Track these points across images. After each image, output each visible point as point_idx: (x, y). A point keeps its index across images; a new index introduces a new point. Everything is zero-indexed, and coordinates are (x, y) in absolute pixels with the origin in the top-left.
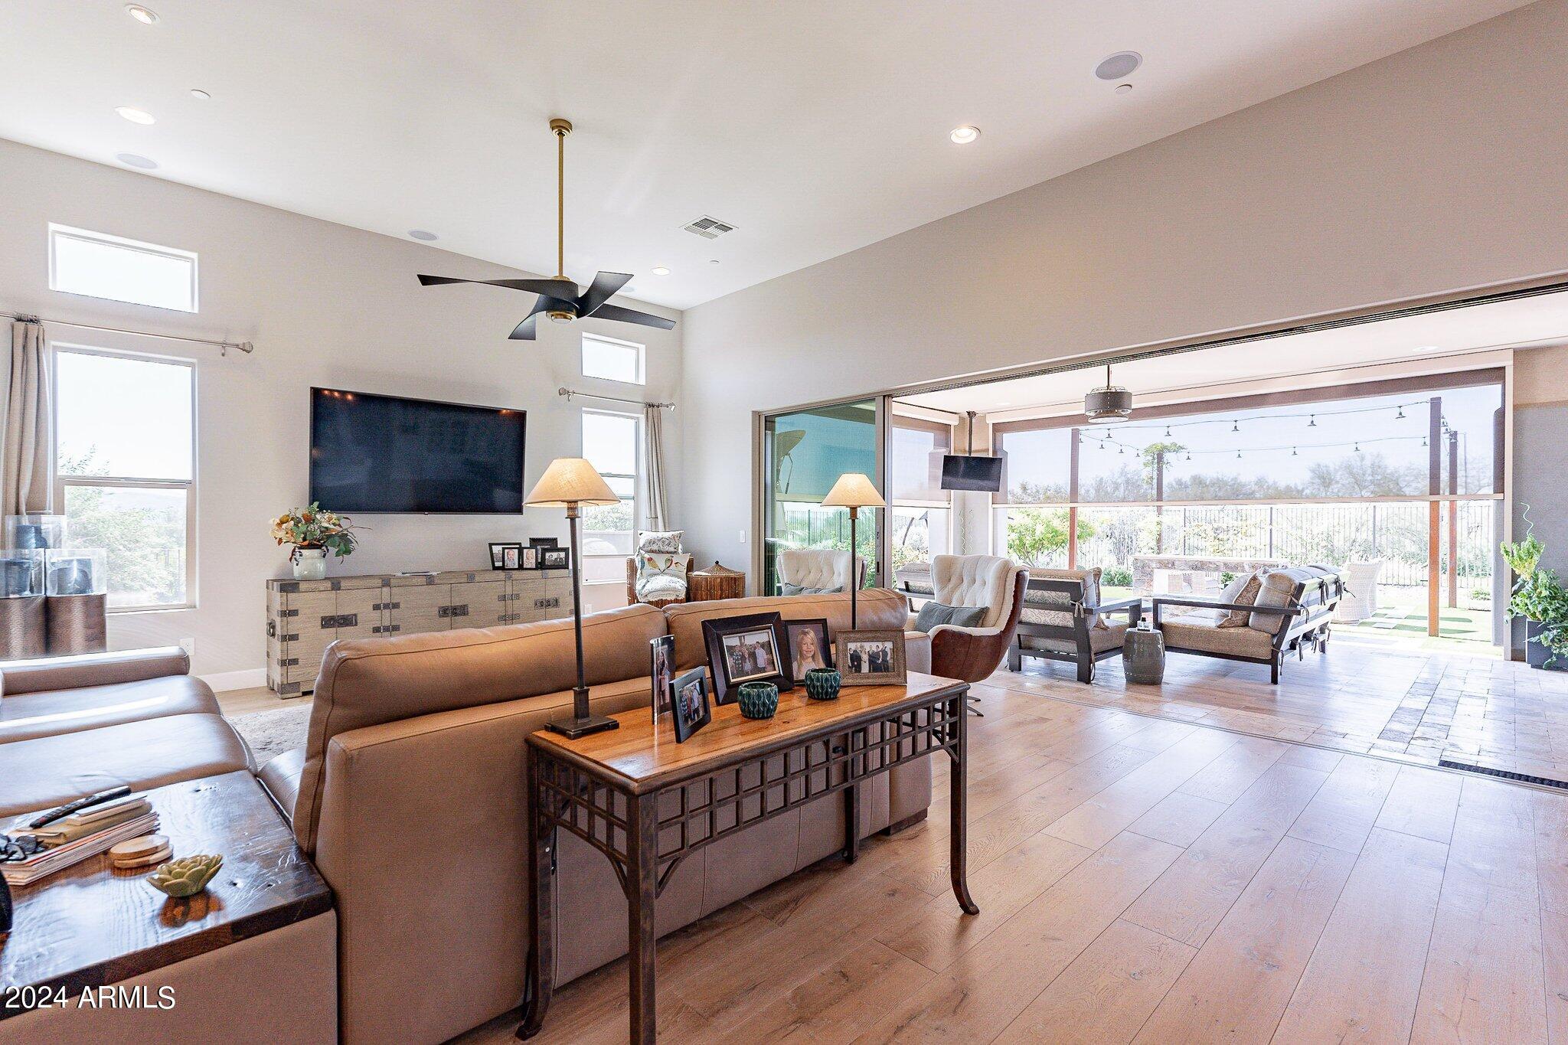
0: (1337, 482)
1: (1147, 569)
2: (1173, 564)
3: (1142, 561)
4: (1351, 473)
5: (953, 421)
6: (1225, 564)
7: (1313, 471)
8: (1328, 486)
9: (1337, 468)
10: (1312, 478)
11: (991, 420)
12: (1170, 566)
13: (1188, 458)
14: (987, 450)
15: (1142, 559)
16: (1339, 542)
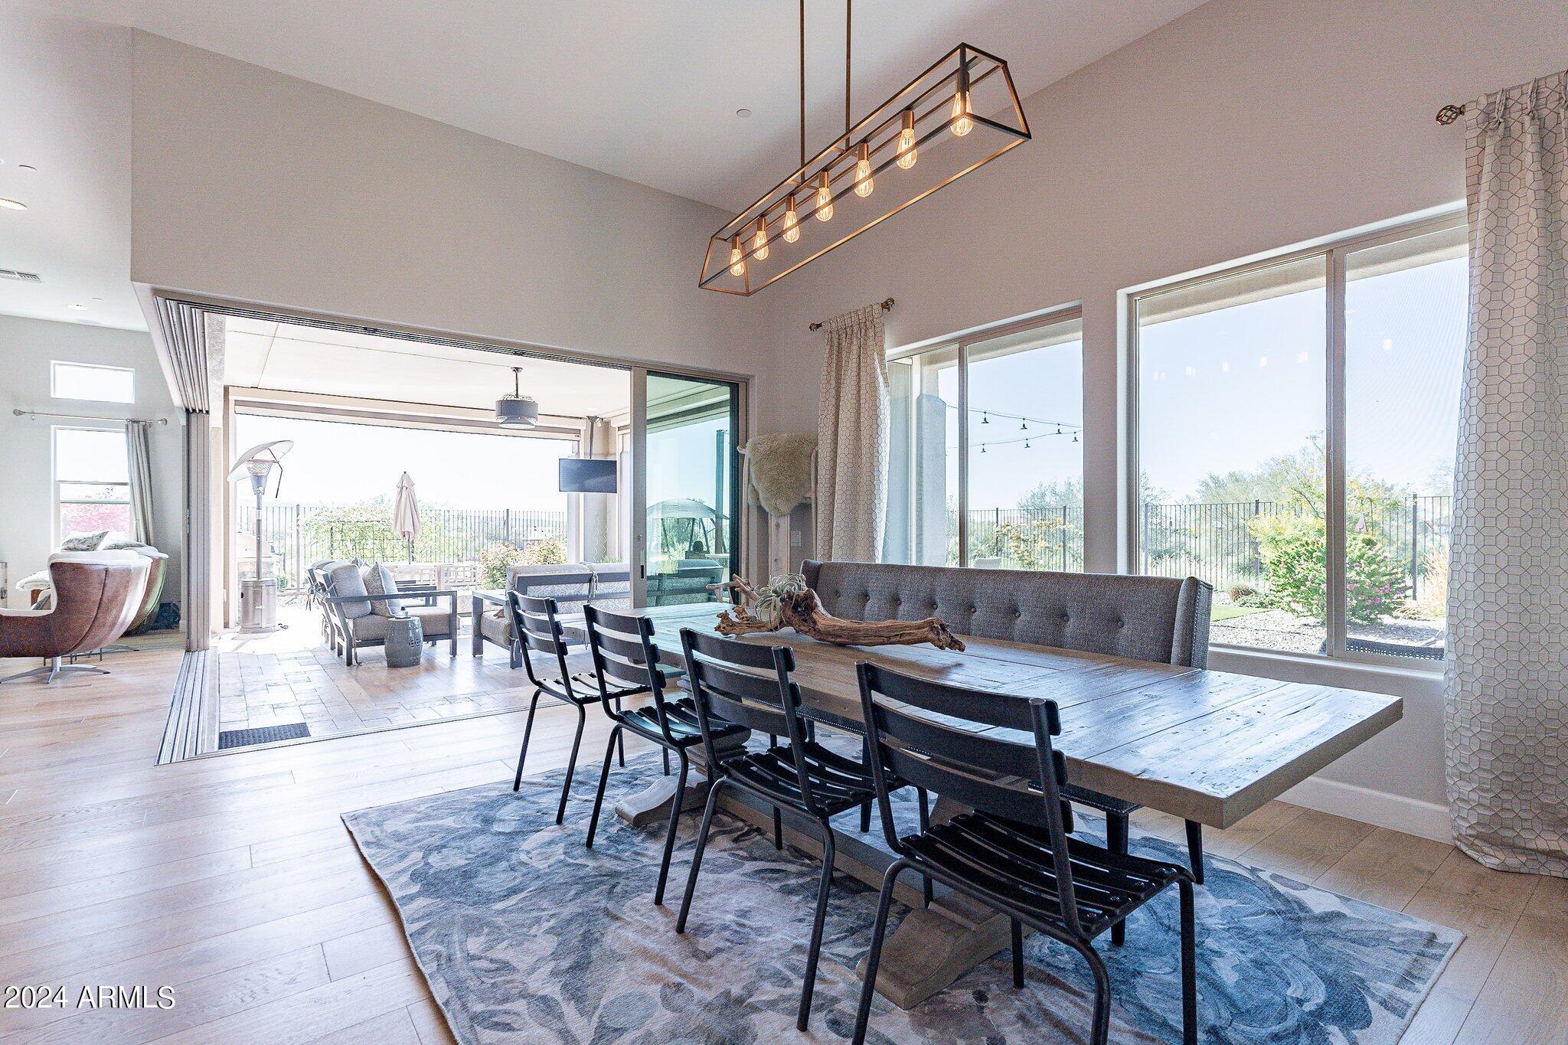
5: (582, 427)
11: (615, 425)
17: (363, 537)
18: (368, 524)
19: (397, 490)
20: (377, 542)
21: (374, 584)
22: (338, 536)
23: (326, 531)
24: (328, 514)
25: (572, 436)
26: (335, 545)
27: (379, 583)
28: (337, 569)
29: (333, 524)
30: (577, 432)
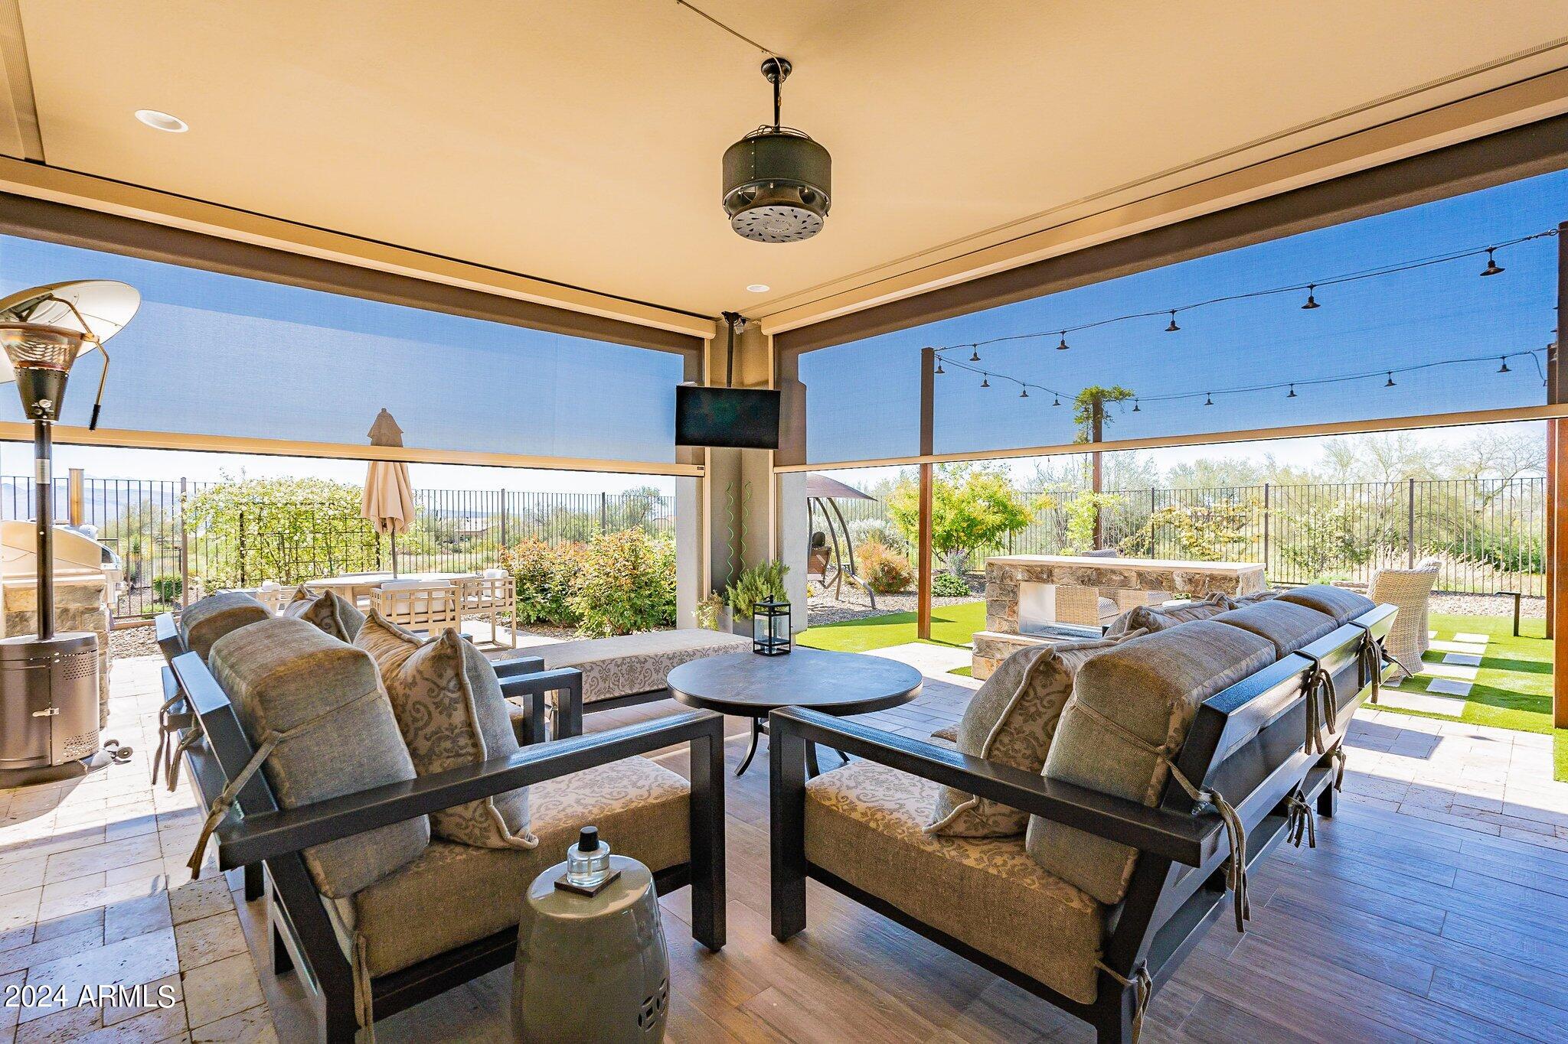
0: (1357, 460)
1: (1008, 581)
2: (1050, 574)
3: (1001, 567)
4: (1375, 449)
5: (707, 333)
6: (1140, 575)
8: (1346, 465)
11: (769, 331)
12: (1045, 577)
13: (1136, 409)
14: (766, 382)
15: (1000, 563)
16: (1359, 531)
17: (296, 528)
18: (303, 508)
20: (319, 536)
21: (439, 721)
22: (253, 528)
23: (232, 519)
24: (234, 490)
26: (248, 542)
27: (459, 716)
28: (279, 679)
29: (244, 508)
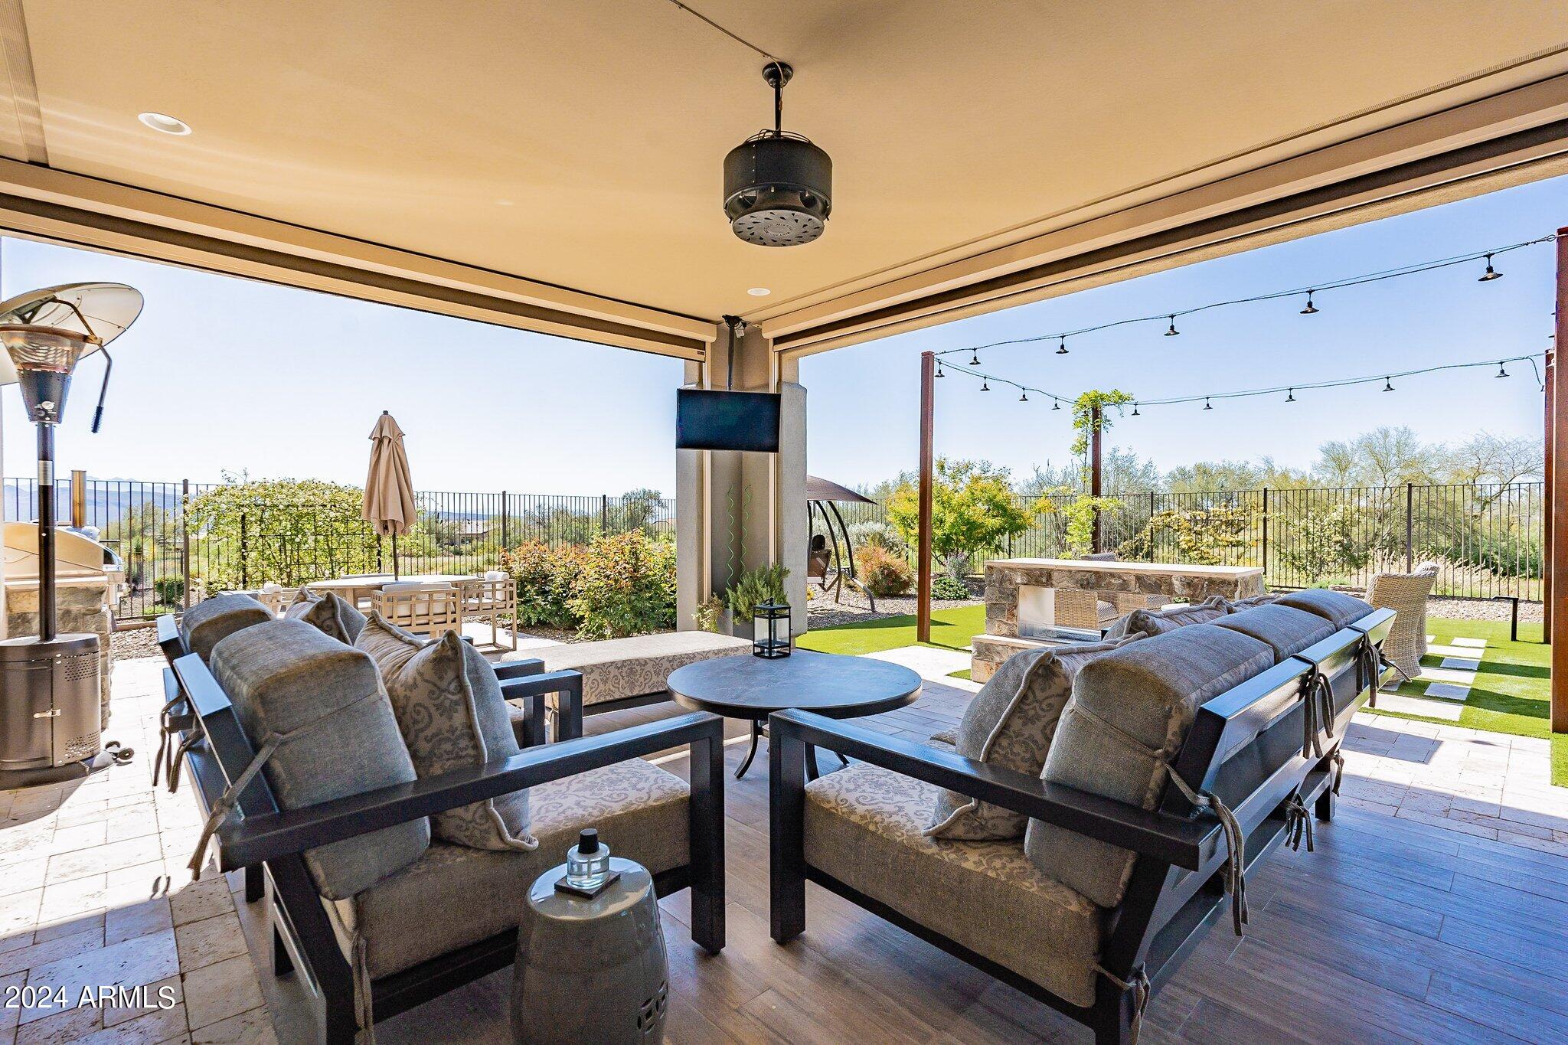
0: (1356, 465)
1: (1007, 585)
2: (1050, 577)
3: (1000, 571)
4: (1372, 453)
5: (708, 336)
6: (1139, 578)
7: (1326, 451)
8: (1344, 469)
9: (1355, 447)
10: (1326, 461)
11: (769, 334)
12: (1044, 580)
13: (1136, 413)
14: (767, 386)
15: (999, 566)
16: (1357, 536)
17: (297, 530)
18: (305, 510)
19: (369, 445)
20: (321, 538)
21: (440, 722)
22: (255, 530)
23: (234, 521)
24: (236, 492)
25: (692, 353)
26: (250, 544)
27: (459, 719)
28: (279, 681)
29: (246, 510)
30: (700, 345)
